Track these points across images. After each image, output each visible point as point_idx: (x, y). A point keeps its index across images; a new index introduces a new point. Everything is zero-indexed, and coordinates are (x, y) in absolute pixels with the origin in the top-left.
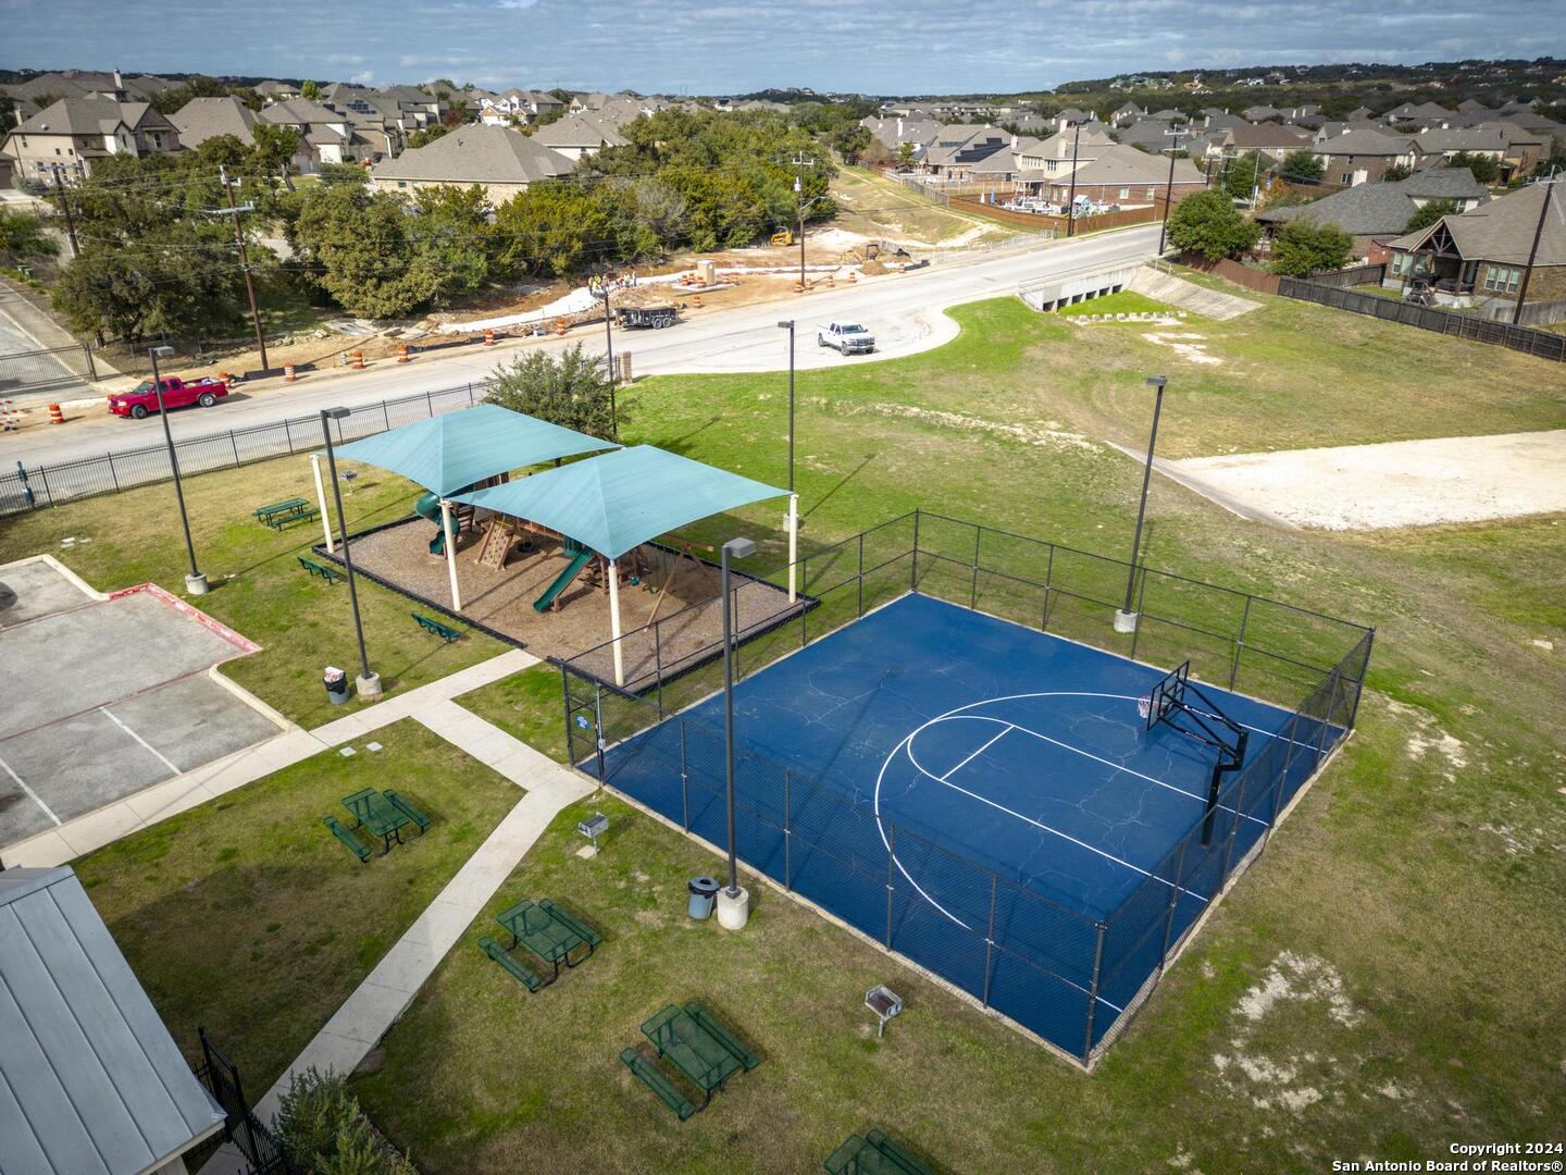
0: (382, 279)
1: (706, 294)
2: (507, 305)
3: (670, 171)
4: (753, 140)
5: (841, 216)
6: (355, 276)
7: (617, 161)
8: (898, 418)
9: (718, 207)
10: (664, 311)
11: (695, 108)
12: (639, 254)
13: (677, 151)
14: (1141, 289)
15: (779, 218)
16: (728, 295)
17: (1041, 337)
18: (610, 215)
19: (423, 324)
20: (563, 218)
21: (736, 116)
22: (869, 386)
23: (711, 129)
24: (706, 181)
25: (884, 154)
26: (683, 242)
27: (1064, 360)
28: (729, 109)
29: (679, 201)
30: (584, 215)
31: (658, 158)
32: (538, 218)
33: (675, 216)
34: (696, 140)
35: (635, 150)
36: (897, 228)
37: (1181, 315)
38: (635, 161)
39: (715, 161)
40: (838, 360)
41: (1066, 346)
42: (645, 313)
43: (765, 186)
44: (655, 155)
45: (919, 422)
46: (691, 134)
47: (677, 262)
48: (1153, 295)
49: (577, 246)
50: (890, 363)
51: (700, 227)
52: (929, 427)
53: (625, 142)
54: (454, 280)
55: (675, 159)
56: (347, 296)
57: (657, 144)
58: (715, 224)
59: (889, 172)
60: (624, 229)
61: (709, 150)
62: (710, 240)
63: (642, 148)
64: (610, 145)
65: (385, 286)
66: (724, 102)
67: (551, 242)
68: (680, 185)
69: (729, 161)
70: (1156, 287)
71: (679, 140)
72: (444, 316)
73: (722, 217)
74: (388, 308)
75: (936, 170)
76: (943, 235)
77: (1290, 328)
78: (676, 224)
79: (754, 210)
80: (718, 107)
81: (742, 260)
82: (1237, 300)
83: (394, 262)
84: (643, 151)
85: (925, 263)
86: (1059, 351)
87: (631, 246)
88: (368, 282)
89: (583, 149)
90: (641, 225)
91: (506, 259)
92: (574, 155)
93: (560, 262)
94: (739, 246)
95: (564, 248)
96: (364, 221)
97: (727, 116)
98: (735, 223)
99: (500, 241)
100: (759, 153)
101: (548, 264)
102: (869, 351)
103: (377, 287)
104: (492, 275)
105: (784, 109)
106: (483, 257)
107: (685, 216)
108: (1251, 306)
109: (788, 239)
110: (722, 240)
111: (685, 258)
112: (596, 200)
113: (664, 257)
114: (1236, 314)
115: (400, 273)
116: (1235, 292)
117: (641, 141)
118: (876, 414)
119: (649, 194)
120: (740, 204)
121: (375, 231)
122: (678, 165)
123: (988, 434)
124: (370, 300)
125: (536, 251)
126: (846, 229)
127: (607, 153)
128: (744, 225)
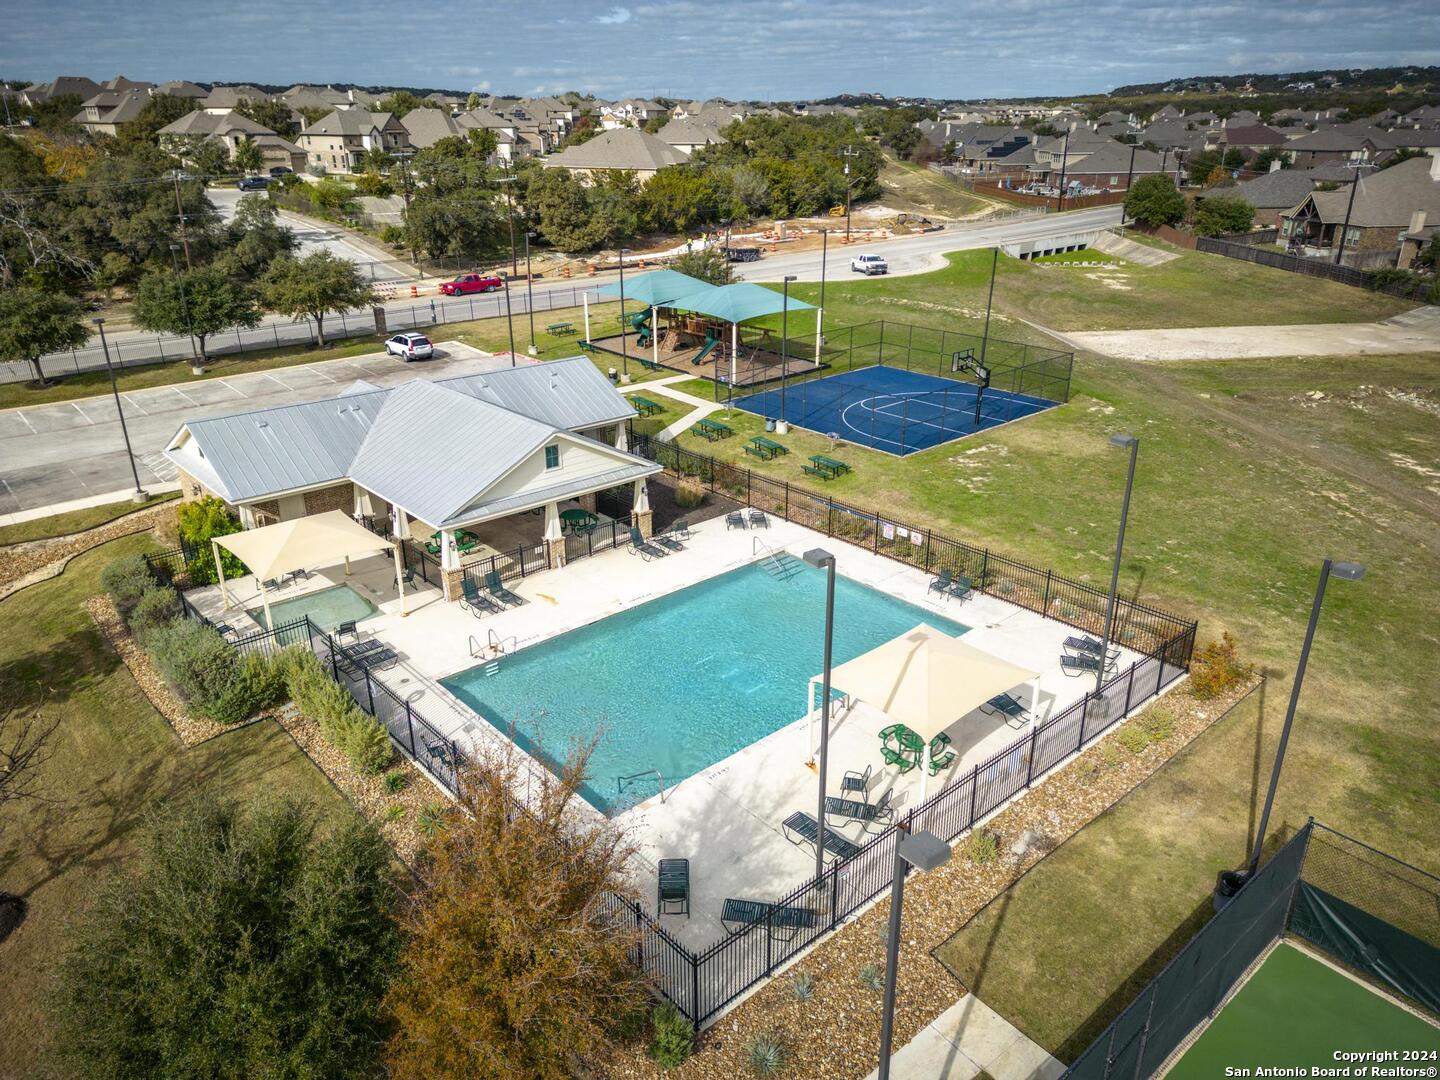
0: (576, 226)
1: (782, 243)
2: (647, 248)
3: (756, 161)
4: (820, 139)
5: (886, 196)
6: (560, 225)
7: (718, 154)
8: (894, 305)
9: (791, 187)
10: (752, 251)
11: (776, 113)
12: (734, 219)
13: (763, 147)
14: (1101, 247)
15: (836, 196)
16: (792, 244)
17: (1006, 271)
18: (715, 191)
19: (598, 257)
20: (684, 192)
21: (810, 120)
22: (879, 290)
23: (789, 130)
24: (783, 168)
25: (932, 150)
26: (765, 212)
27: (1017, 284)
28: (805, 113)
29: (763, 182)
30: (697, 190)
31: (747, 153)
32: (668, 191)
33: (760, 192)
34: (777, 139)
35: (731, 147)
36: (930, 207)
37: (1121, 263)
38: (732, 154)
39: (790, 154)
40: (863, 277)
41: (1023, 276)
42: (739, 252)
43: (827, 173)
44: (745, 150)
45: (906, 307)
46: (773, 134)
47: (760, 226)
48: (1108, 251)
49: (693, 211)
50: (896, 279)
51: (777, 201)
52: (912, 310)
53: (724, 141)
54: (618, 229)
55: (761, 153)
56: (554, 237)
57: (747, 142)
58: (788, 200)
59: (933, 166)
60: (724, 201)
61: (787, 147)
62: (784, 211)
63: (736, 145)
64: (712, 143)
65: (577, 231)
66: (801, 107)
67: (676, 207)
68: (764, 170)
69: (801, 155)
70: (1110, 246)
71: (765, 139)
72: (611, 252)
73: (794, 194)
74: (578, 245)
75: (971, 163)
76: (964, 212)
77: (1193, 271)
78: (759, 199)
79: (817, 190)
80: (796, 111)
81: (806, 224)
82: (1164, 253)
83: (582, 216)
84: (737, 148)
85: (941, 228)
86: (1017, 279)
87: (728, 213)
88: (567, 228)
89: (693, 146)
90: (736, 198)
91: (648, 218)
92: (687, 150)
93: (681, 222)
94: (804, 216)
95: (684, 212)
96: (566, 190)
97: (804, 120)
98: (802, 199)
99: (644, 206)
100: (824, 148)
101: (672, 224)
102: (884, 273)
103: (572, 231)
104: (639, 228)
105: (853, 112)
106: (635, 215)
107: (767, 194)
108: (1172, 257)
109: (842, 211)
110: (793, 211)
111: (765, 223)
112: (705, 180)
113: (750, 222)
114: (1160, 262)
115: (586, 224)
116: (1165, 248)
117: (735, 139)
118: (881, 303)
119: (742, 178)
120: (807, 185)
121: (572, 196)
122: (763, 157)
123: (946, 313)
124: (568, 240)
125: (666, 214)
126: (888, 206)
127: (711, 149)
128: (808, 201)
